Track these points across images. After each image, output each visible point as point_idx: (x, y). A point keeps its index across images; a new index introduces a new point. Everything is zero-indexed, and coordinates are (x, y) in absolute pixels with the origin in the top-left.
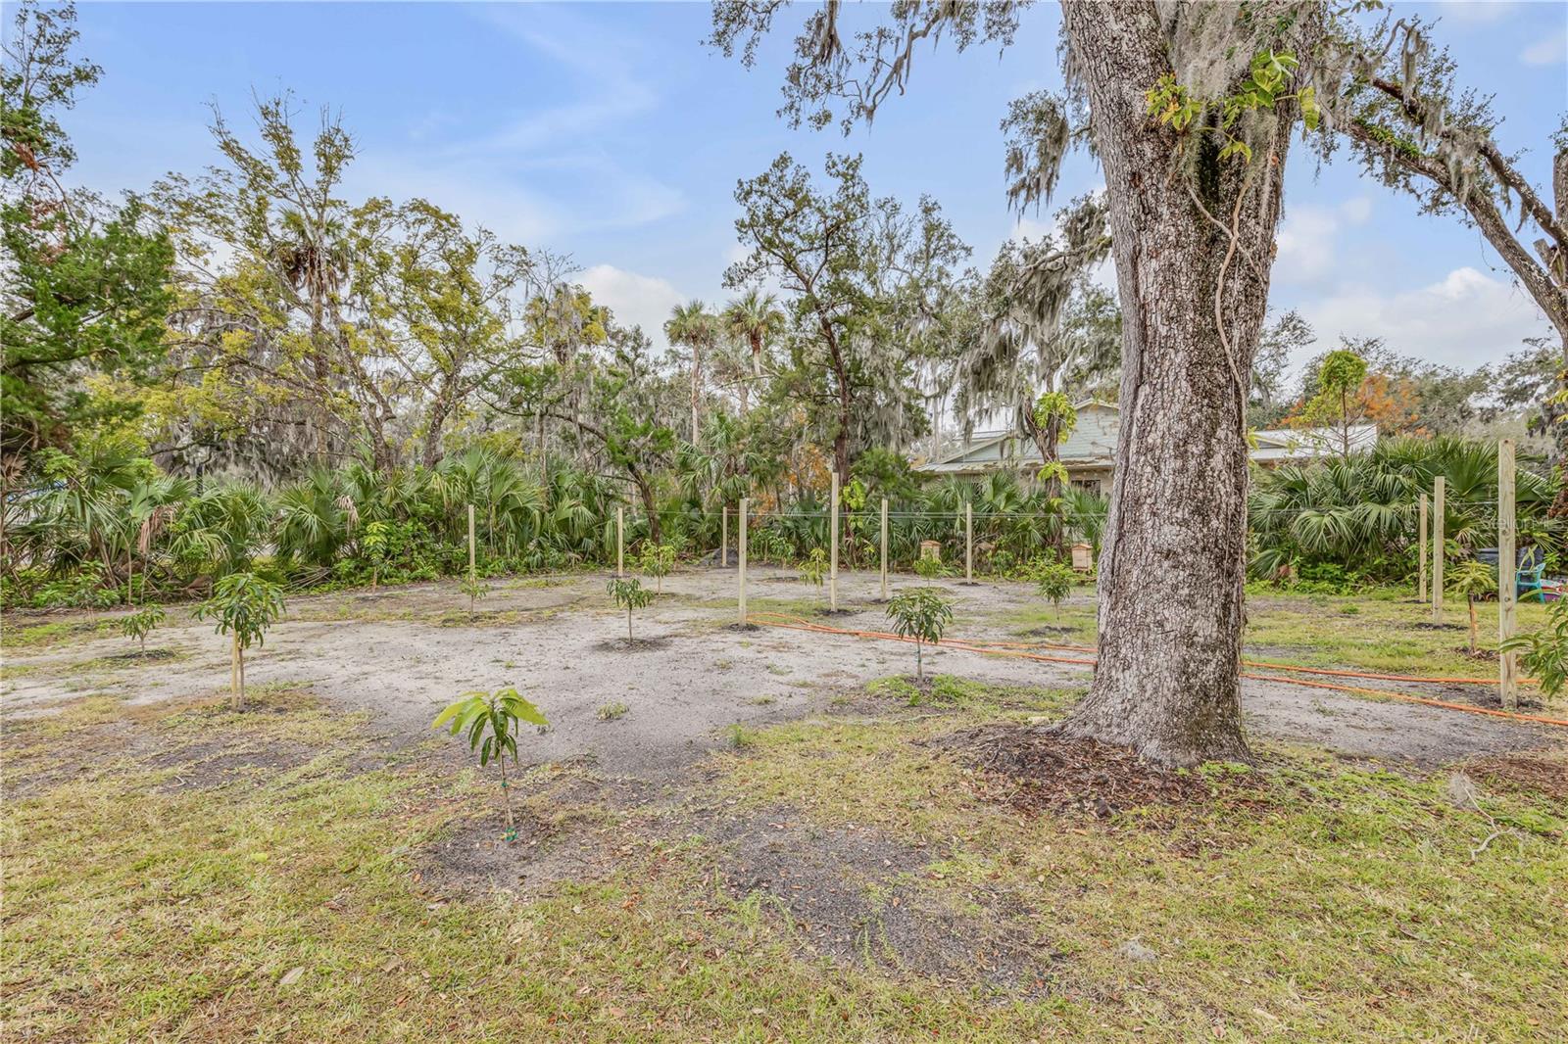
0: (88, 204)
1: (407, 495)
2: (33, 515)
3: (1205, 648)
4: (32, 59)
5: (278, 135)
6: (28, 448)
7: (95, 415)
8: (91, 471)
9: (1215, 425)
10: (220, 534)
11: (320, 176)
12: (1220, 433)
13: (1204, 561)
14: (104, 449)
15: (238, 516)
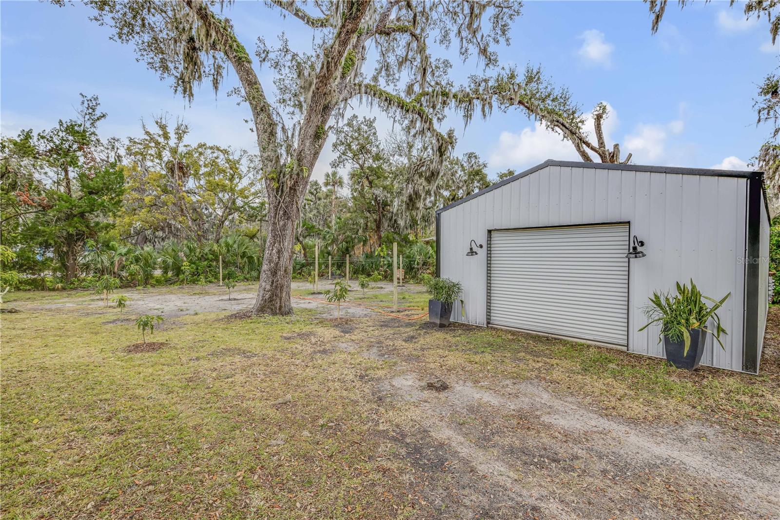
0: (116, 143)
1: (205, 252)
2: (87, 259)
3: (267, 291)
4: (86, 114)
5: (163, 127)
6: (83, 238)
7: (102, 228)
8: (103, 246)
9: (275, 243)
10: (141, 266)
11: (176, 141)
12: (276, 245)
13: (269, 273)
14: (106, 238)
15: (146, 260)
